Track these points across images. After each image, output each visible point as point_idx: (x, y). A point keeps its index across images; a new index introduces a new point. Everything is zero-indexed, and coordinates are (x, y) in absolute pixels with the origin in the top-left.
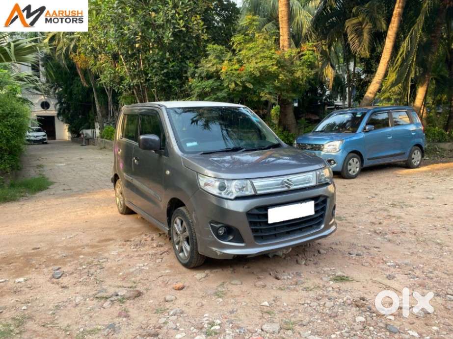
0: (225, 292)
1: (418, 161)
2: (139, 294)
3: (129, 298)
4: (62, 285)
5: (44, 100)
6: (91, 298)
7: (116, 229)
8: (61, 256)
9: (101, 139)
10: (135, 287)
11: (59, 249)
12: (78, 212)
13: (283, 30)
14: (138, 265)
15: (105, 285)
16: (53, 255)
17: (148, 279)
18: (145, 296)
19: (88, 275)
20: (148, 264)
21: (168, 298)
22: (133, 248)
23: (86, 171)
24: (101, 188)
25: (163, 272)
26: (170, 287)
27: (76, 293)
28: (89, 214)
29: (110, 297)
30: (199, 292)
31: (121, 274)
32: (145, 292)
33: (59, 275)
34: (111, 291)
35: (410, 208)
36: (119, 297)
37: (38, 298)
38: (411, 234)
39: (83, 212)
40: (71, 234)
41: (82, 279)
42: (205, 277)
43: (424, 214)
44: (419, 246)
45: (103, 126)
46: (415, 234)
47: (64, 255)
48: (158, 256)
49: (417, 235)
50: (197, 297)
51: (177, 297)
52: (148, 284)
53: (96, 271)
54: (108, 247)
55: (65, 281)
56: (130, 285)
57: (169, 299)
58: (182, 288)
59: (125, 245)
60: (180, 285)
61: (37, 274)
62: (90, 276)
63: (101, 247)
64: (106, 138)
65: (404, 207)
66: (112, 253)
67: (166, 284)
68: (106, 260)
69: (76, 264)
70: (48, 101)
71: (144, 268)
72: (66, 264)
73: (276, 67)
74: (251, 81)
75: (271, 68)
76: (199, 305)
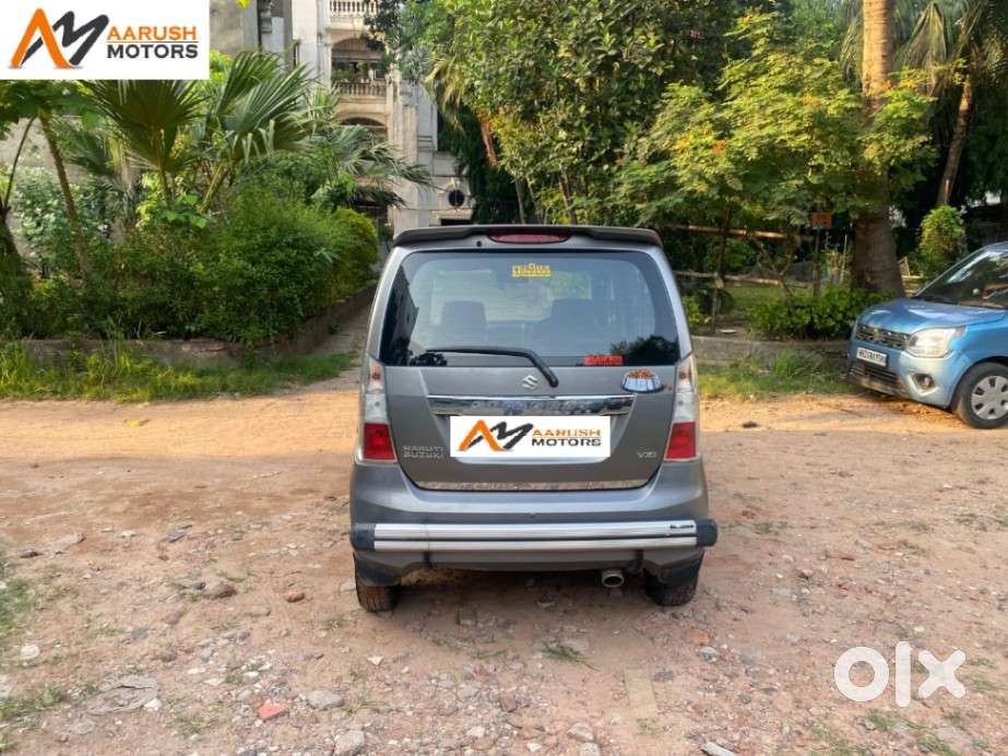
69: (218, 524)
70: (461, 190)
71: (291, 552)
72: (206, 521)
73: (805, 137)
74: (741, 174)
75: (792, 140)
76: (284, 632)
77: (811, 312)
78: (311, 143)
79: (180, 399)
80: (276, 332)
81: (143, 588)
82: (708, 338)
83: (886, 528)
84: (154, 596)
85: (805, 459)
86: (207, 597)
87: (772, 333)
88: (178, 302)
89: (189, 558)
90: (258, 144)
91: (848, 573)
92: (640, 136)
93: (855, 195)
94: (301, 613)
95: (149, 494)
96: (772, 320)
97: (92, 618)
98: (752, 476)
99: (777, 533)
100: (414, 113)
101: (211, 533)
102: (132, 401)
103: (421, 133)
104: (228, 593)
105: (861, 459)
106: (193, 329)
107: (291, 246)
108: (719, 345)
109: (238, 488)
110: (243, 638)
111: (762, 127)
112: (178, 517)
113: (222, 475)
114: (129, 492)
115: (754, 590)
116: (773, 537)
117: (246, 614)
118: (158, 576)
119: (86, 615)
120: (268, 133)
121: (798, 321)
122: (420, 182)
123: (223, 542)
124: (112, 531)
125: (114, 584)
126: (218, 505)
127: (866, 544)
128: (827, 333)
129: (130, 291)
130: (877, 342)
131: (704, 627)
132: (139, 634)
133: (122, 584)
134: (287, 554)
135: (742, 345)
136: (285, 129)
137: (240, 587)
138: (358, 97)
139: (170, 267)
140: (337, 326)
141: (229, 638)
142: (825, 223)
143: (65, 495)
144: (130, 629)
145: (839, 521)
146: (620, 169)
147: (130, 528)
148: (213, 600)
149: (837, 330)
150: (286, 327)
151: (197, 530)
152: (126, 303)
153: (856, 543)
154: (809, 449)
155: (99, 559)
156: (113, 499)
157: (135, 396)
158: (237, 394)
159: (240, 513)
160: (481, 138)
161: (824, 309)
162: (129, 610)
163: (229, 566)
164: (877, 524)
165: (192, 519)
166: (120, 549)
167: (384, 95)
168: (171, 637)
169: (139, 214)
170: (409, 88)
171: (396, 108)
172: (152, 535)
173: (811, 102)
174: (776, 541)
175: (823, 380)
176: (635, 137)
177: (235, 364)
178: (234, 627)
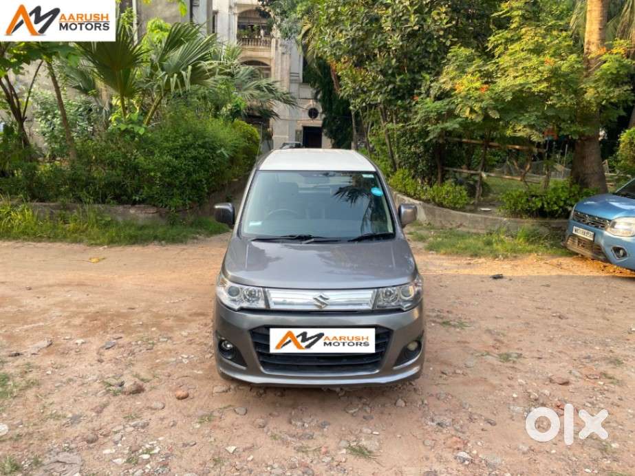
2: (136, 391)
5: (312, 107)
10: (148, 381)
17: (169, 377)
18: (143, 395)
20: (194, 357)
29: (112, 385)
32: (148, 389)
36: (117, 389)
52: (163, 382)
54: (191, 324)
66: (183, 333)
68: (166, 340)
69: (138, 337)
70: (317, 108)
71: (184, 360)
72: (132, 334)
73: (545, 84)
74: (499, 108)
75: (536, 87)
76: (172, 423)
77: (542, 200)
78: (215, 81)
79: (126, 245)
80: (190, 202)
81: (84, 384)
82: (472, 215)
83: (591, 361)
84: (90, 390)
85: (535, 304)
86: (124, 393)
87: (516, 213)
88: (128, 181)
89: (117, 362)
90: (180, 81)
91: (564, 396)
92: (432, 82)
93: (577, 123)
94: (185, 408)
95: (98, 312)
96: (515, 204)
97: (46, 405)
98: (498, 316)
99: (514, 362)
100: (288, 58)
101: (133, 343)
102: (97, 245)
103: (292, 72)
104: (138, 390)
105: (574, 306)
106: (137, 198)
107: (202, 146)
108: (480, 219)
109: (155, 310)
110: (143, 427)
111: (515, 77)
112: (114, 330)
113: (147, 301)
114: (86, 310)
115: (497, 406)
116: (511, 365)
117: (148, 408)
118: (94, 375)
119: (43, 402)
120: (187, 74)
121: (533, 205)
122: (289, 104)
123: (140, 351)
124: (70, 339)
125: (64, 380)
126: (141, 323)
127: (578, 374)
128: (552, 215)
129: (99, 173)
130: (588, 224)
131: (460, 434)
132: (76, 419)
133: (70, 380)
134: (181, 362)
135: (495, 220)
136: (199, 71)
137: (147, 386)
138: (253, 47)
139: (123, 158)
140: (231, 197)
141: (134, 427)
142: (553, 135)
143: (45, 311)
144: (70, 415)
145: (559, 354)
146: (417, 103)
147: (81, 338)
148: (128, 395)
149: (559, 212)
150: (197, 199)
151: (125, 340)
152: (96, 181)
153: (570, 372)
154: (538, 296)
155: (59, 360)
156: (76, 315)
157: (98, 241)
158: (163, 242)
159: (154, 329)
160: (330, 76)
161: (551, 199)
162: (72, 400)
163: (142, 370)
164: (586, 358)
165: (123, 332)
166: (73, 352)
167: (270, 46)
168: (96, 424)
169: (110, 121)
170: (285, 42)
171: (277, 55)
172: (96, 343)
173: (549, 61)
174: (513, 367)
175: (549, 247)
176: (428, 83)
177: (163, 222)
178: (139, 418)
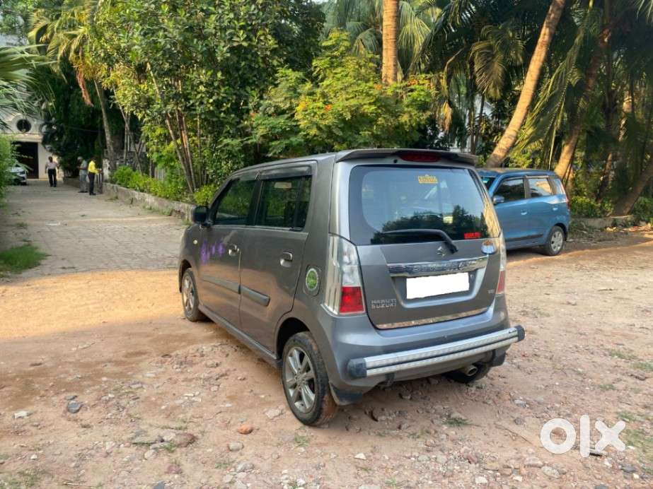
0: (307, 439)
1: (559, 246)
2: (193, 440)
3: (179, 445)
4: (84, 423)
5: (22, 118)
6: (127, 444)
7: (148, 336)
8: (75, 376)
9: (112, 185)
10: (186, 428)
11: (71, 366)
12: (91, 306)
13: (387, 52)
14: (186, 394)
15: (143, 424)
16: (62, 376)
17: (201, 417)
18: (201, 442)
19: (118, 409)
20: (200, 393)
21: (232, 446)
22: (177, 368)
23: (93, 237)
24: (118, 267)
25: (223, 406)
26: (234, 429)
27: (103, 436)
28: (106, 309)
29: (152, 443)
30: (272, 437)
31: (163, 407)
32: (200, 436)
33: (77, 408)
34: (153, 434)
35: (546, 318)
36: (166, 444)
37: (51, 442)
38: (546, 357)
39: (96, 306)
40: (85, 343)
41: (110, 414)
42: (279, 415)
43: (564, 328)
44: (555, 377)
45: (115, 165)
46: (551, 359)
47: (79, 376)
48: (212, 381)
49: (554, 359)
50: (270, 445)
51: (245, 445)
52: (203, 424)
53: (128, 403)
54: (141, 365)
55: (86, 416)
56: (178, 425)
57: (235, 448)
58: (251, 431)
59: (164, 363)
60: (246, 427)
61: (45, 404)
62: (121, 410)
63: (129, 363)
64: (119, 184)
65: (539, 316)
66: (148, 375)
67: (227, 425)
68: (140, 385)
70: (30, 120)
74: (341, 126)
111: (347, 100)
117: (226, 451)
